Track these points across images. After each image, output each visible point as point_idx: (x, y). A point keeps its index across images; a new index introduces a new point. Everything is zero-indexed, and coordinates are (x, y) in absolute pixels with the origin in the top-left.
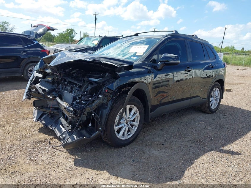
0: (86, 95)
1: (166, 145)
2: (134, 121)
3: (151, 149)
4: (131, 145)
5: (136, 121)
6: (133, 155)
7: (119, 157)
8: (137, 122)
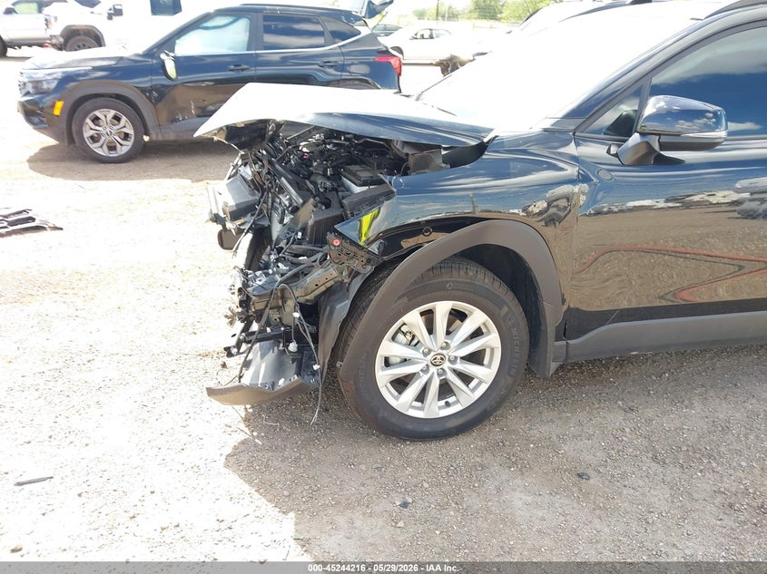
0: (300, 242)
1: (592, 481)
2: (476, 358)
3: (518, 481)
4: (451, 442)
5: (486, 361)
6: (426, 485)
7: (377, 474)
8: (489, 366)
